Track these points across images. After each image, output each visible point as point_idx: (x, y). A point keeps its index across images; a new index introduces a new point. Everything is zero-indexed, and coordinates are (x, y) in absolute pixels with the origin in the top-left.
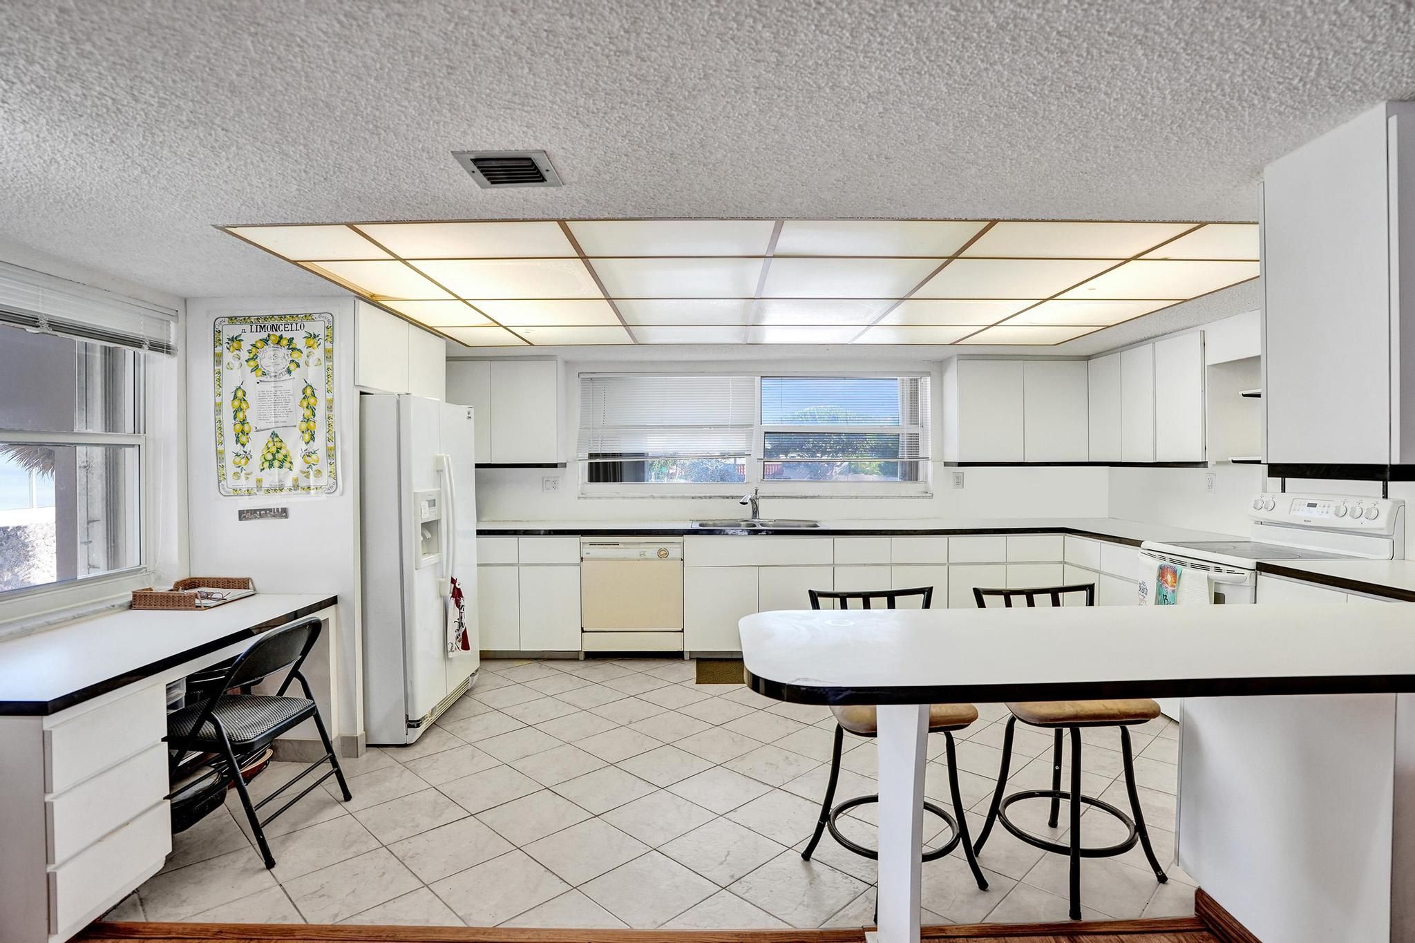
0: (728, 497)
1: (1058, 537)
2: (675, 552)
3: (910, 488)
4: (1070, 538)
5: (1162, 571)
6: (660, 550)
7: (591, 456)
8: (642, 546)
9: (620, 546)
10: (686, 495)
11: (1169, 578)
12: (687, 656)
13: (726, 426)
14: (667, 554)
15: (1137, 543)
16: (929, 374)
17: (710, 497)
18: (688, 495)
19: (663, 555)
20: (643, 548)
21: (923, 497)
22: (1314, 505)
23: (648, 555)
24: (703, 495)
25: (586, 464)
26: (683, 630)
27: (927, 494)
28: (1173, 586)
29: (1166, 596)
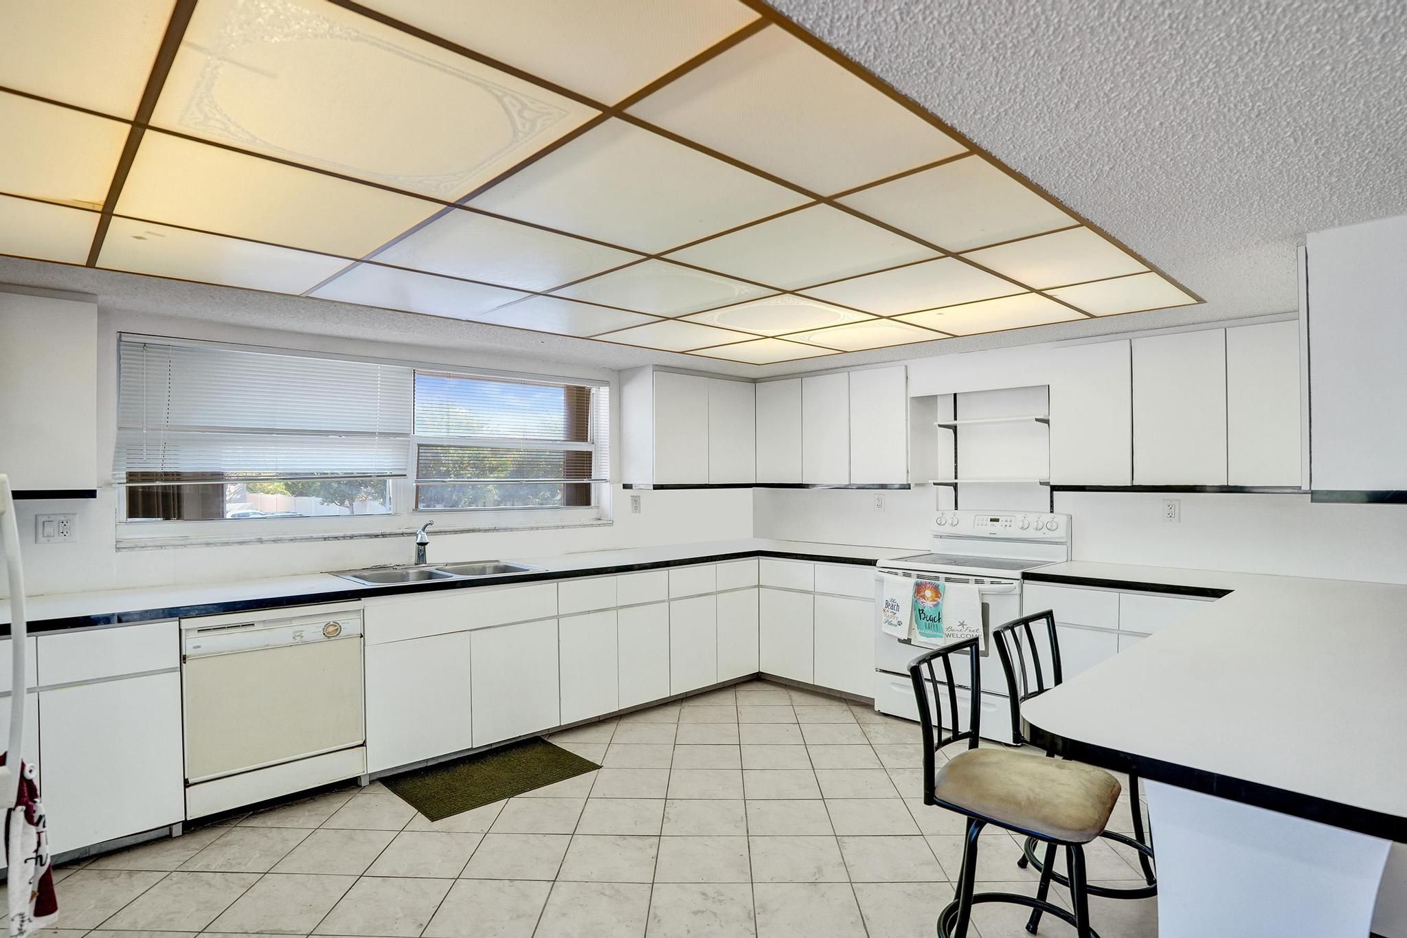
0: (377, 536)
1: (753, 561)
2: (350, 625)
3: (580, 513)
4: (765, 561)
5: (919, 589)
6: (328, 625)
7: (131, 476)
8: (295, 623)
9: (257, 627)
10: (315, 535)
11: (928, 593)
12: (364, 782)
13: (372, 434)
14: (338, 630)
15: (872, 563)
16: (605, 383)
17: (352, 537)
18: (320, 535)
19: (332, 632)
20: (296, 626)
21: (596, 525)
22: (997, 520)
23: (307, 636)
24: (341, 534)
25: (122, 492)
26: (365, 742)
27: (600, 521)
28: (935, 601)
29: (923, 610)
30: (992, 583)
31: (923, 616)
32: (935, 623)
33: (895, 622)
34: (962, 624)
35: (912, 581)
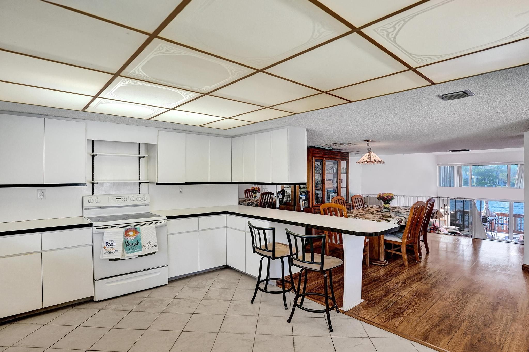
5: (126, 232)
11: (131, 233)
22: (120, 198)
28: (135, 236)
29: (128, 242)
30: (156, 223)
31: (127, 244)
32: (136, 246)
33: (113, 251)
34: (149, 243)
35: (123, 230)
